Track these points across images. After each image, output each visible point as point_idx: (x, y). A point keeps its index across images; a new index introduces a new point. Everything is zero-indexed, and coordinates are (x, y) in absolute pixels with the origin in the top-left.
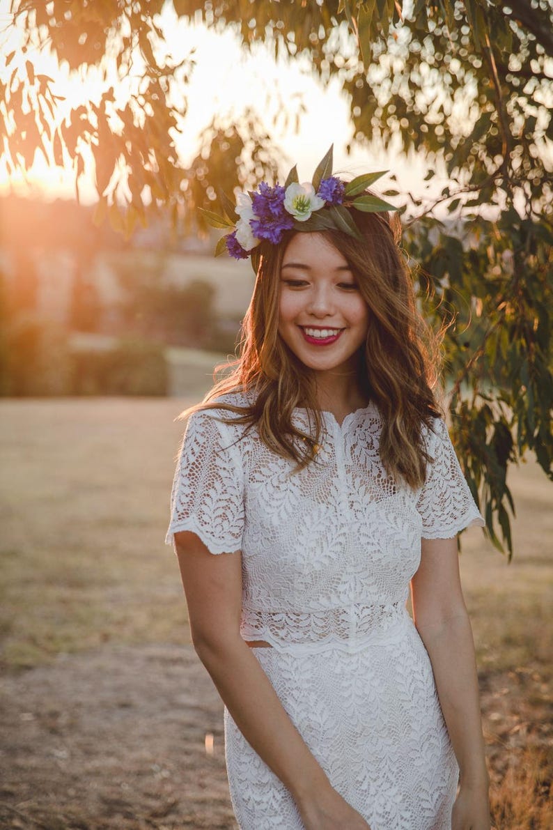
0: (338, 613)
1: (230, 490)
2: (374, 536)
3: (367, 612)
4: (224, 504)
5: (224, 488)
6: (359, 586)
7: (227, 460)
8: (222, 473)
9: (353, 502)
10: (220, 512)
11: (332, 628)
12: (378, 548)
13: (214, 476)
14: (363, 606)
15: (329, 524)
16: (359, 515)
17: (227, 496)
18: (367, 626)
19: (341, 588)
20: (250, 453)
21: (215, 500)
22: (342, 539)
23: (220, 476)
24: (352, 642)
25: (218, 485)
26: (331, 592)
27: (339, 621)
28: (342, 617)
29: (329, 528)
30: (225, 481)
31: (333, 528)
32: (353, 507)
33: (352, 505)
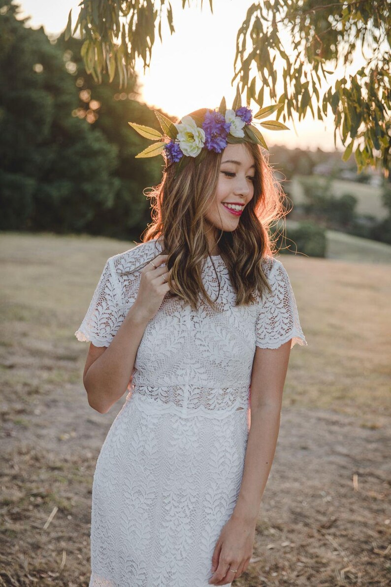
0: (176, 388)
1: (112, 308)
2: (205, 340)
3: (197, 391)
4: (108, 316)
5: (108, 306)
6: (193, 373)
7: (112, 290)
8: (107, 297)
9: (193, 316)
10: (105, 321)
11: (171, 399)
12: (208, 348)
13: (102, 298)
14: (194, 387)
15: (172, 330)
16: (197, 325)
17: (109, 312)
18: (196, 401)
19: (179, 372)
20: (127, 286)
21: (101, 313)
22: (182, 340)
23: (106, 299)
24: (184, 410)
25: (104, 304)
26: (172, 374)
27: (176, 394)
28: (178, 392)
29: (172, 333)
30: (109, 302)
31: (176, 332)
32: (193, 320)
33: (193, 318)
